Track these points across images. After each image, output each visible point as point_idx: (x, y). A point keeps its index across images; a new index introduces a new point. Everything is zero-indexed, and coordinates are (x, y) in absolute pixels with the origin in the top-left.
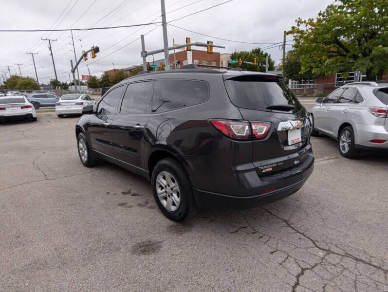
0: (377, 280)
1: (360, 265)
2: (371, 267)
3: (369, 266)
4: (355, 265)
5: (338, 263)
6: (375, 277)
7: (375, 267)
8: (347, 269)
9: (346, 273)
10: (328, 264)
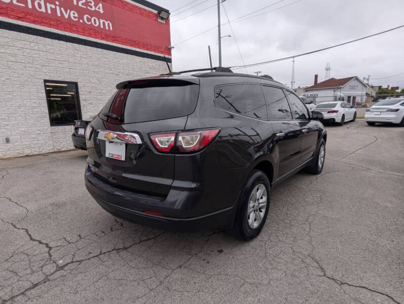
0: (4, 289)
1: (28, 285)
2: (19, 293)
3: (21, 292)
4: (31, 281)
5: (42, 270)
6: (8, 290)
7: (17, 296)
8: (31, 274)
9: (29, 271)
10: (47, 263)
